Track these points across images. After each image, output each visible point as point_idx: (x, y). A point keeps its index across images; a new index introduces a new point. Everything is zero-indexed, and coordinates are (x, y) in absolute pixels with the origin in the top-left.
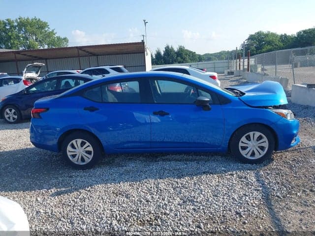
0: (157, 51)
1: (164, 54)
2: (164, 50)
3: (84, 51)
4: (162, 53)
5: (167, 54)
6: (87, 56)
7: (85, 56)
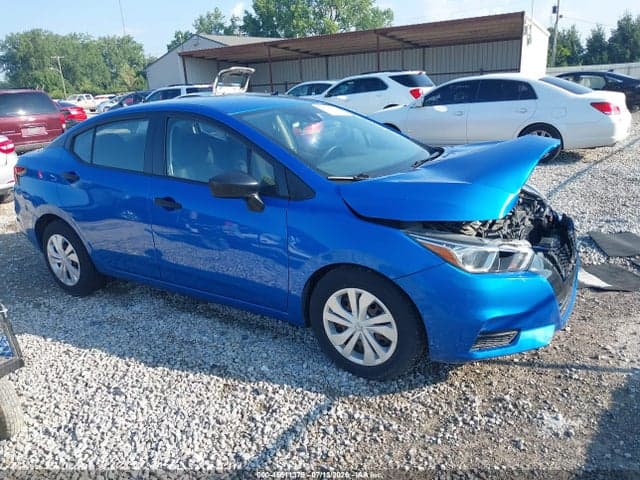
0: (593, 31)
1: (611, 40)
2: (616, 28)
3: (392, 37)
4: (608, 36)
5: (620, 39)
6: (400, 49)
7: (395, 49)
